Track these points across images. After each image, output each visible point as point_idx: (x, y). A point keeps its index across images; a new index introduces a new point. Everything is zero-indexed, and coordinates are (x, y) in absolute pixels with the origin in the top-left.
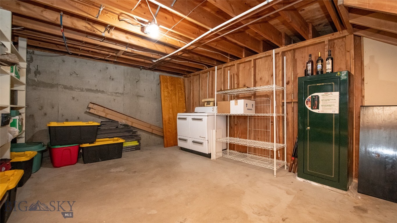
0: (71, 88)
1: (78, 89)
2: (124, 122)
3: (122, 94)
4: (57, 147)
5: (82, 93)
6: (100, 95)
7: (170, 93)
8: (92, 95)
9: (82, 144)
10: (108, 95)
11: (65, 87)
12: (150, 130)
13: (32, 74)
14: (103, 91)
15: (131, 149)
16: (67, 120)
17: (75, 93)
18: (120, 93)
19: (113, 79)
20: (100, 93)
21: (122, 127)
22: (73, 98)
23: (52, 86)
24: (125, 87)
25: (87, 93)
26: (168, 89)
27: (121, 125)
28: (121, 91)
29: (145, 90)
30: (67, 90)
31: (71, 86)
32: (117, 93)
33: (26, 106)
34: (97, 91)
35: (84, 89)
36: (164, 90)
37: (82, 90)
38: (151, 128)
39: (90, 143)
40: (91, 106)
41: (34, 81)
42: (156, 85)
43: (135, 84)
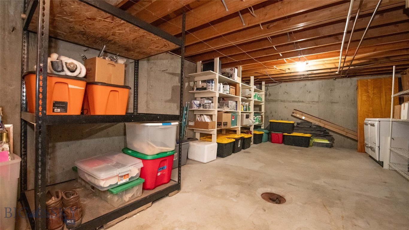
0: (284, 101)
1: (288, 101)
2: (317, 123)
3: (318, 102)
4: (272, 132)
5: (290, 103)
6: (300, 104)
7: (372, 97)
8: (296, 104)
9: (284, 133)
10: (307, 103)
11: (282, 101)
12: (344, 133)
13: (268, 96)
14: (303, 101)
15: (321, 145)
16: (282, 120)
17: (286, 104)
18: (316, 102)
19: (310, 92)
20: (301, 103)
21: (314, 127)
22: (285, 107)
23: (275, 101)
24: (320, 97)
25: (293, 103)
26: (368, 93)
27: (314, 125)
28: (316, 99)
29: (339, 97)
30: (282, 103)
31: (284, 100)
32: (313, 102)
33: (265, 111)
34: (299, 102)
35: (291, 101)
36: (362, 94)
37: (290, 102)
38: (345, 131)
39: (288, 133)
40: (295, 111)
41: (269, 99)
42: (354, 90)
43: (329, 93)
